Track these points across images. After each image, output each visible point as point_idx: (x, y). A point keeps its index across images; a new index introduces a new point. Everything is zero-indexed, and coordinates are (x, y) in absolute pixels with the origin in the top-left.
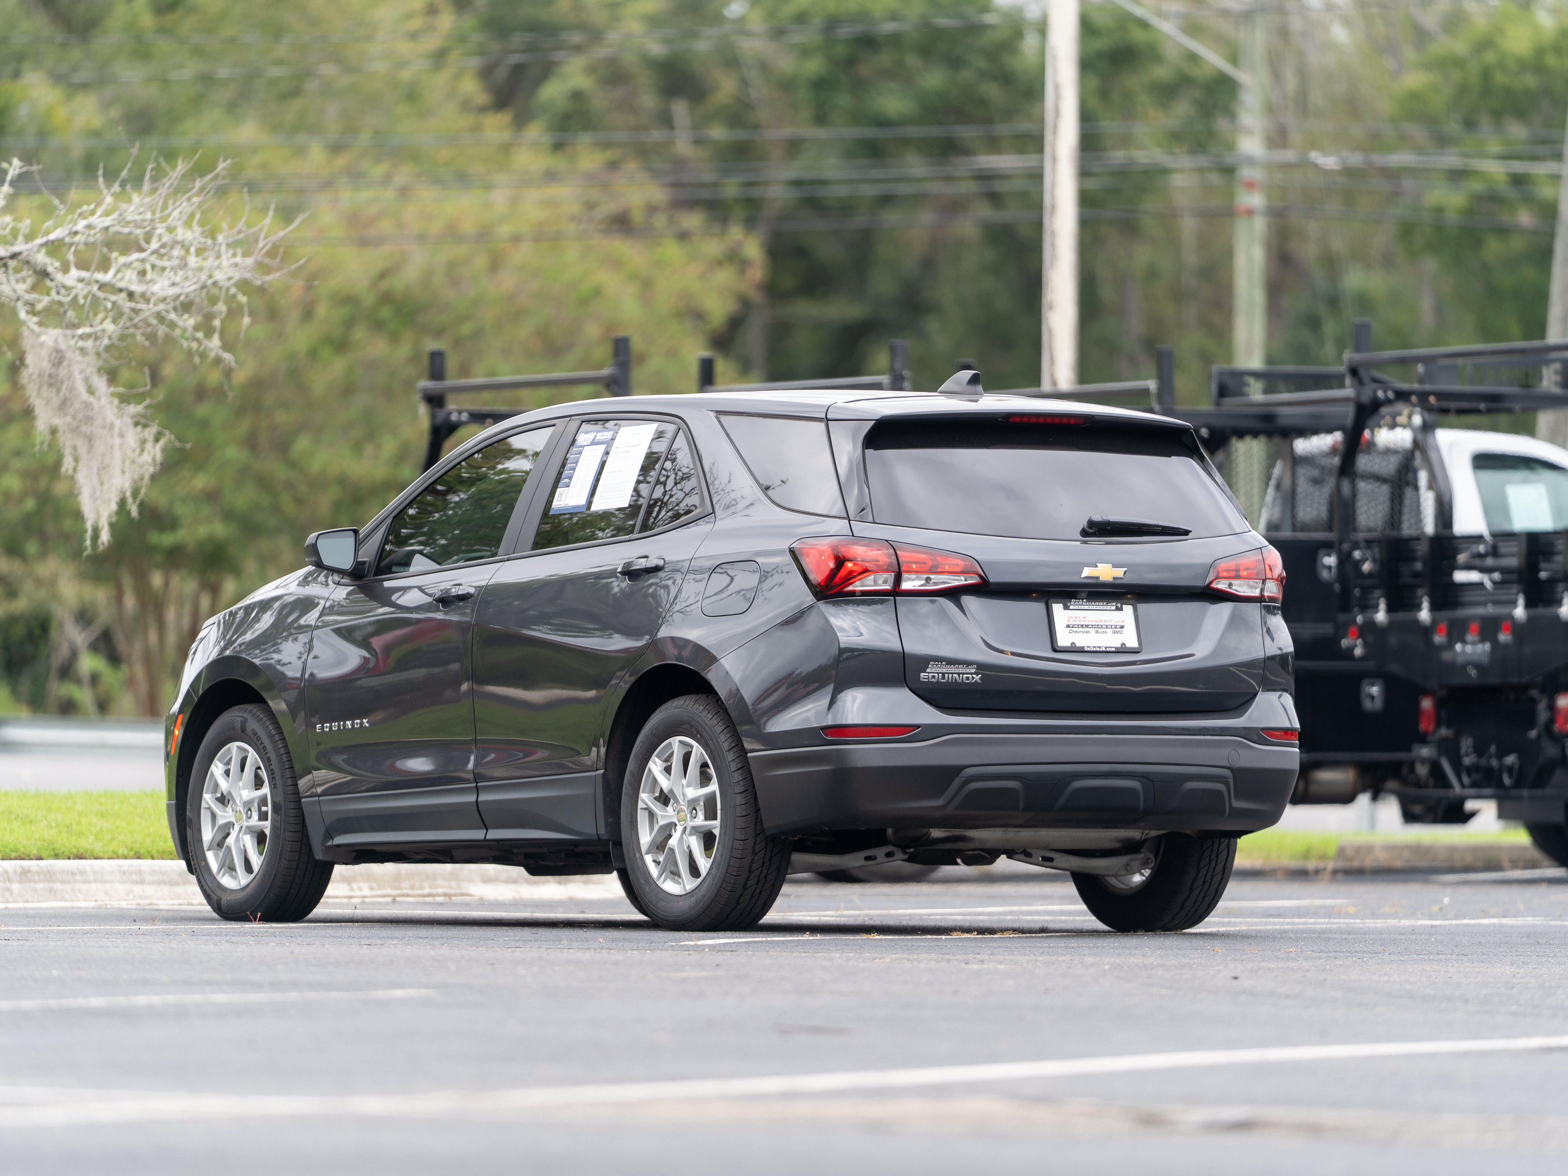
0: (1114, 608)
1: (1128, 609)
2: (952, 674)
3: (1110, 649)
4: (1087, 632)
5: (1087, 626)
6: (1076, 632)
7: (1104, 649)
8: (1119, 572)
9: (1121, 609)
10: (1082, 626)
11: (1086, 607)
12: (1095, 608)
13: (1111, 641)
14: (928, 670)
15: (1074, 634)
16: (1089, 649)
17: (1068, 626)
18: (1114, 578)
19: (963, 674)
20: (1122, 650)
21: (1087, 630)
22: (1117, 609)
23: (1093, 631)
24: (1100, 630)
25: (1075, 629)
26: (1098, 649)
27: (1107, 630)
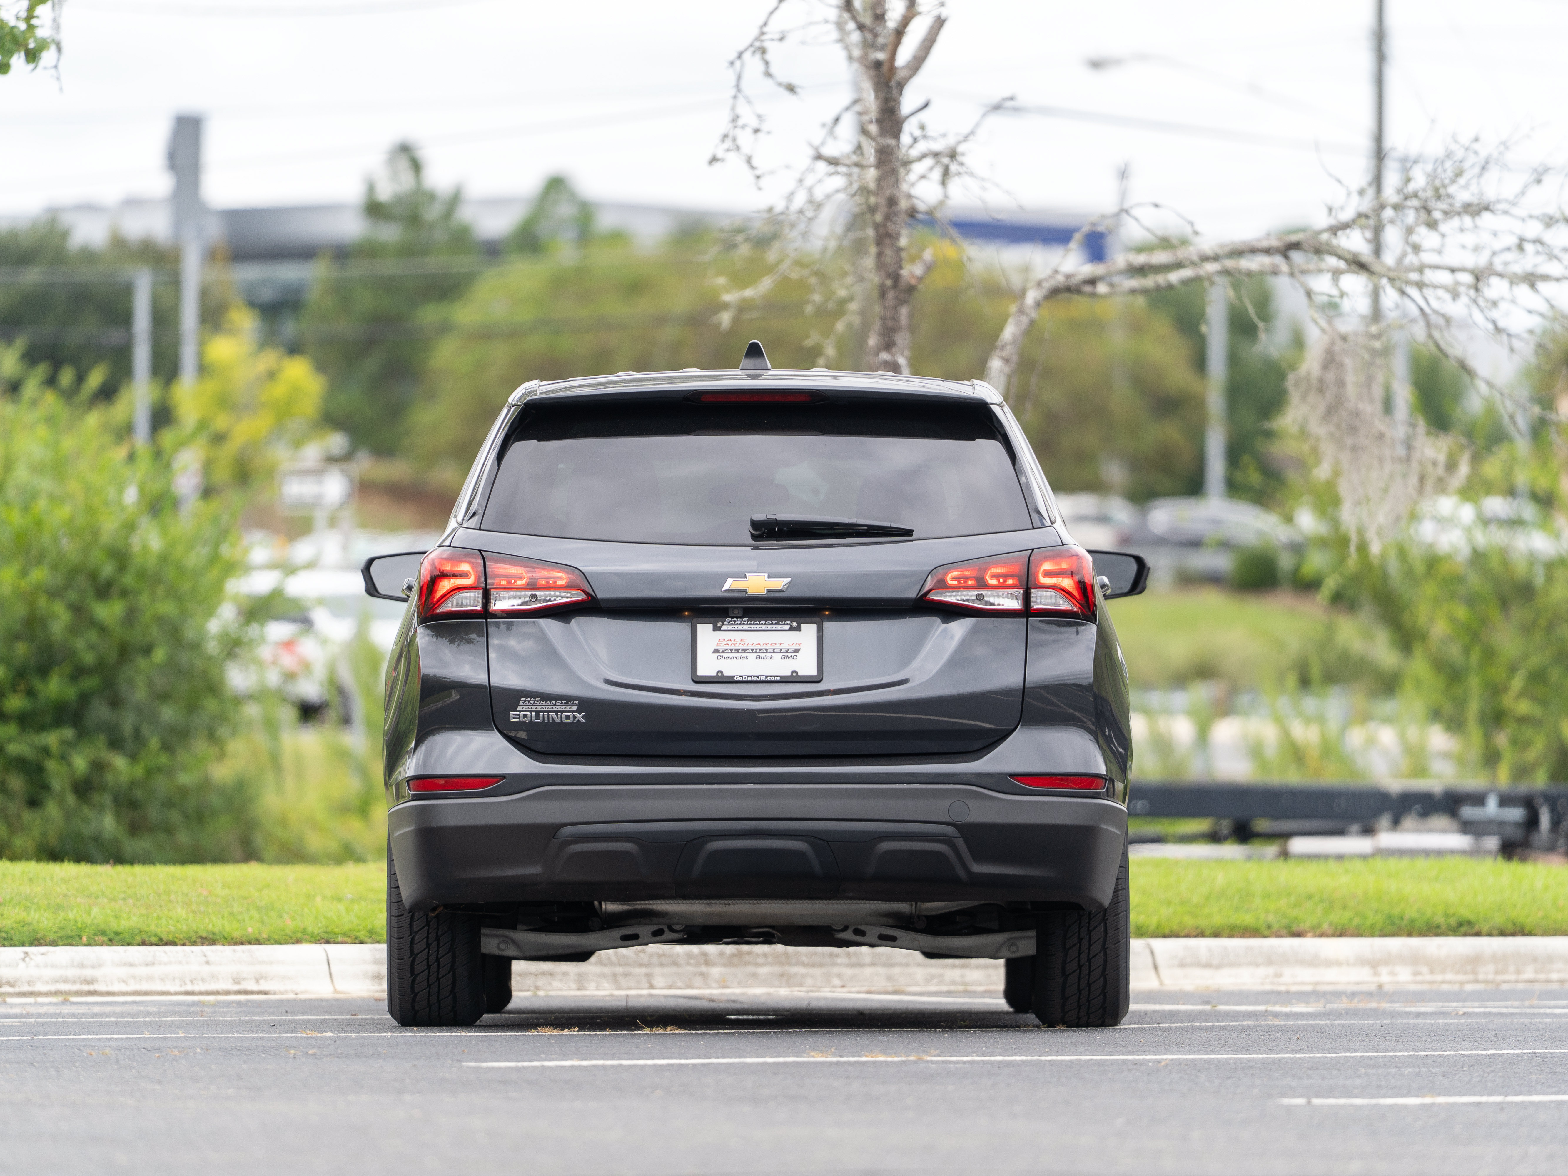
0: (787, 627)
1: (809, 630)
2: (549, 712)
3: (773, 679)
4: (743, 658)
5: (744, 650)
6: (727, 658)
7: (763, 678)
8: (779, 584)
9: (799, 629)
10: (737, 650)
11: (746, 627)
12: (759, 628)
13: (779, 667)
14: (519, 708)
15: (723, 661)
16: (741, 679)
17: (716, 651)
18: (768, 591)
19: (562, 712)
20: (794, 679)
21: (744, 655)
22: (792, 629)
23: (752, 656)
24: (762, 655)
25: (725, 655)
26: (755, 679)
27: (773, 655)
